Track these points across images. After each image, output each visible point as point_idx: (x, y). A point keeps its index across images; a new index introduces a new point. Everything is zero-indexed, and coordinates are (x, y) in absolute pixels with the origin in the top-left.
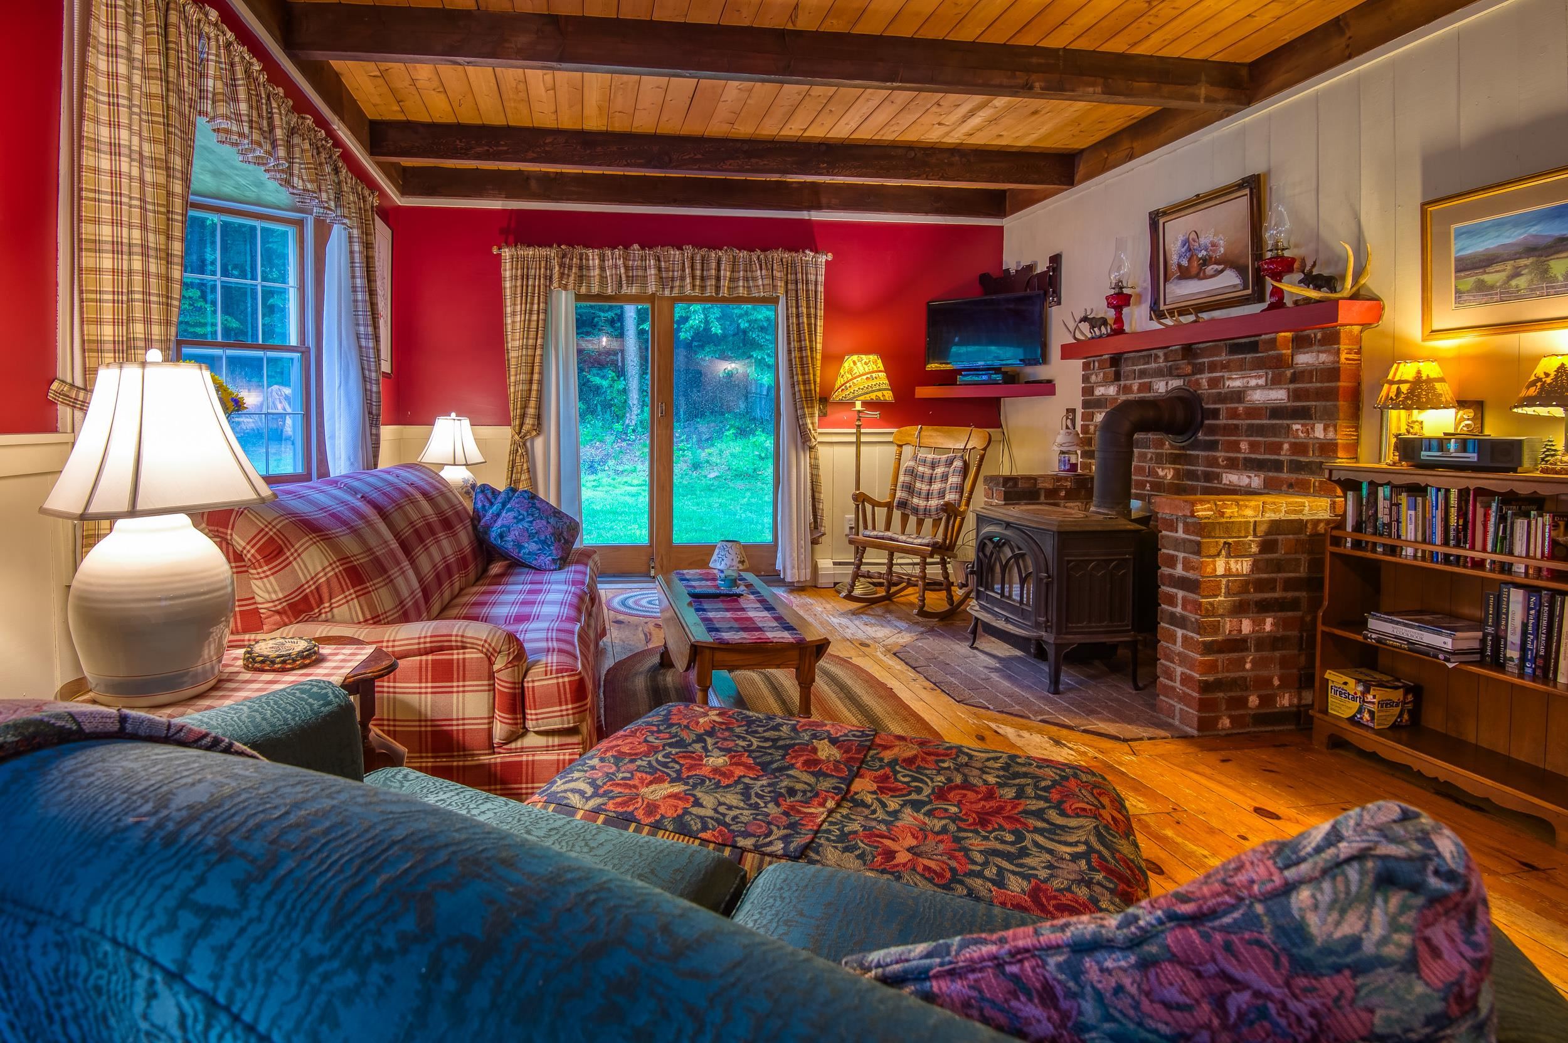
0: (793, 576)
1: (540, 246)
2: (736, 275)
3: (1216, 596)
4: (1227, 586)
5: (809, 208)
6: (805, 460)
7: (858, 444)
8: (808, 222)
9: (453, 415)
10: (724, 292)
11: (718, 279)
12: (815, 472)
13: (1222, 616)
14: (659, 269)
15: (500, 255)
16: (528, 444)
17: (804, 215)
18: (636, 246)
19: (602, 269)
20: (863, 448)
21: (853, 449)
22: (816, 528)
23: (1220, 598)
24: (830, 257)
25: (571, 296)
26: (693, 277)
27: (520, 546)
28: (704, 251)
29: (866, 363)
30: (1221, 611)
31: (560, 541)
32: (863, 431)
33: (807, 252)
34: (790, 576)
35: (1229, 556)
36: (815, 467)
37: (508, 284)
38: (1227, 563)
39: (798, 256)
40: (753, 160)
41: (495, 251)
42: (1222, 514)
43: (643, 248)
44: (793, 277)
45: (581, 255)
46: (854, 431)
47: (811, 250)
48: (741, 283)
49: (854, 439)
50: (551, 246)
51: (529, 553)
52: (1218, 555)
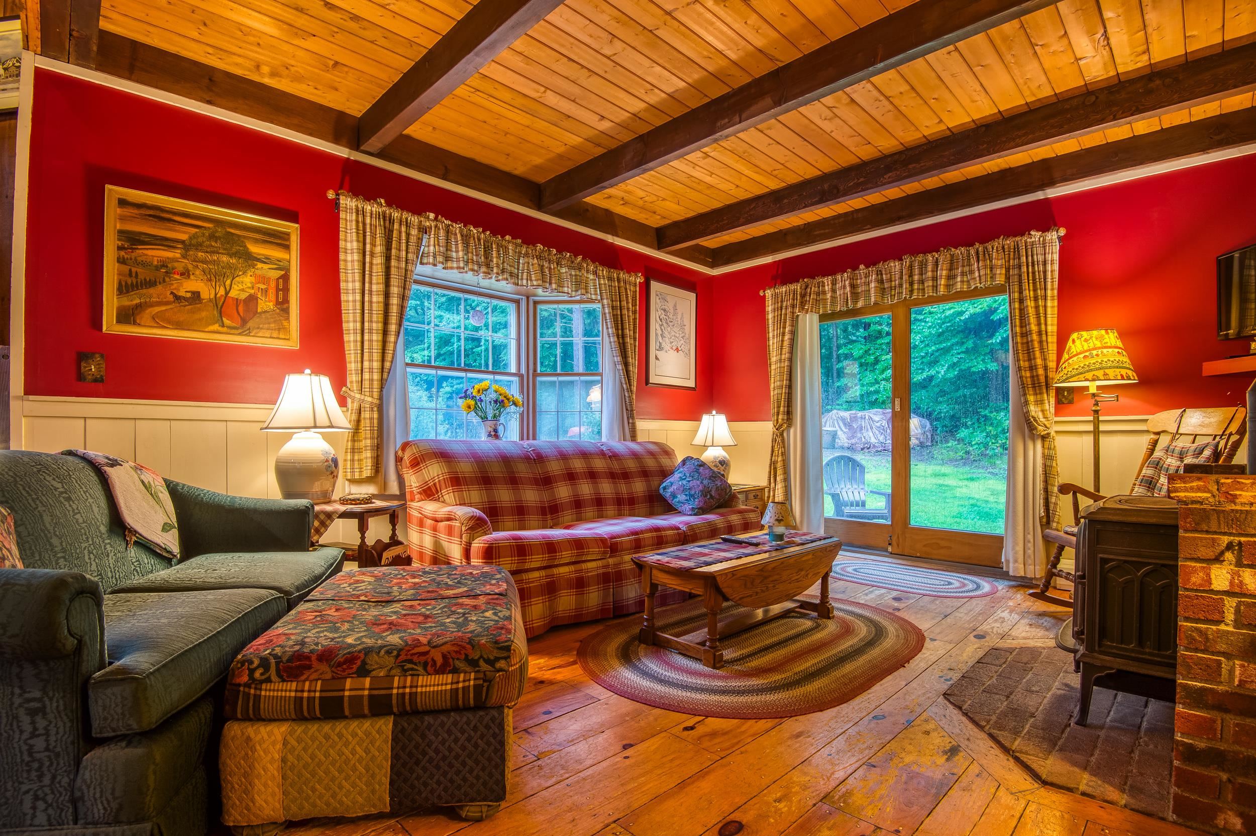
0: (1016, 569)
1: (791, 283)
2: (953, 272)
3: (1218, 622)
4: (1237, 611)
5: (1042, 187)
6: (1037, 451)
7: (1096, 433)
8: (1047, 200)
9: (714, 412)
10: (942, 290)
11: (935, 279)
12: (1048, 463)
13: (1228, 656)
14: (881, 282)
15: (764, 296)
16: (785, 434)
17: (1039, 195)
18: (862, 267)
19: (834, 291)
20: (1103, 439)
21: (1090, 439)
22: (1048, 522)
23: (1223, 627)
24: (1062, 232)
25: (816, 317)
26: (911, 284)
27: (674, 495)
28: (920, 257)
29: (1086, 340)
30: (1222, 647)
31: (706, 496)
32: (1101, 418)
33: (1033, 233)
34: (1015, 568)
35: (1239, 564)
36: (1049, 459)
37: (770, 316)
38: (1235, 574)
39: (1022, 240)
40: (911, 166)
41: (761, 293)
42: (1233, 499)
43: (867, 266)
44: (1016, 261)
45: (819, 283)
46: (1091, 418)
47: (1038, 230)
48: (959, 279)
49: (1090, 428)
50: (798, 281)
51: (679, 502)
52: (1218, 559)
